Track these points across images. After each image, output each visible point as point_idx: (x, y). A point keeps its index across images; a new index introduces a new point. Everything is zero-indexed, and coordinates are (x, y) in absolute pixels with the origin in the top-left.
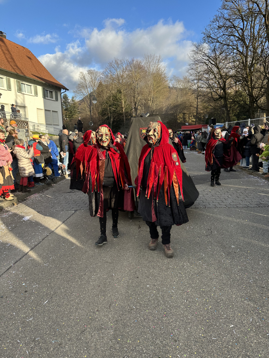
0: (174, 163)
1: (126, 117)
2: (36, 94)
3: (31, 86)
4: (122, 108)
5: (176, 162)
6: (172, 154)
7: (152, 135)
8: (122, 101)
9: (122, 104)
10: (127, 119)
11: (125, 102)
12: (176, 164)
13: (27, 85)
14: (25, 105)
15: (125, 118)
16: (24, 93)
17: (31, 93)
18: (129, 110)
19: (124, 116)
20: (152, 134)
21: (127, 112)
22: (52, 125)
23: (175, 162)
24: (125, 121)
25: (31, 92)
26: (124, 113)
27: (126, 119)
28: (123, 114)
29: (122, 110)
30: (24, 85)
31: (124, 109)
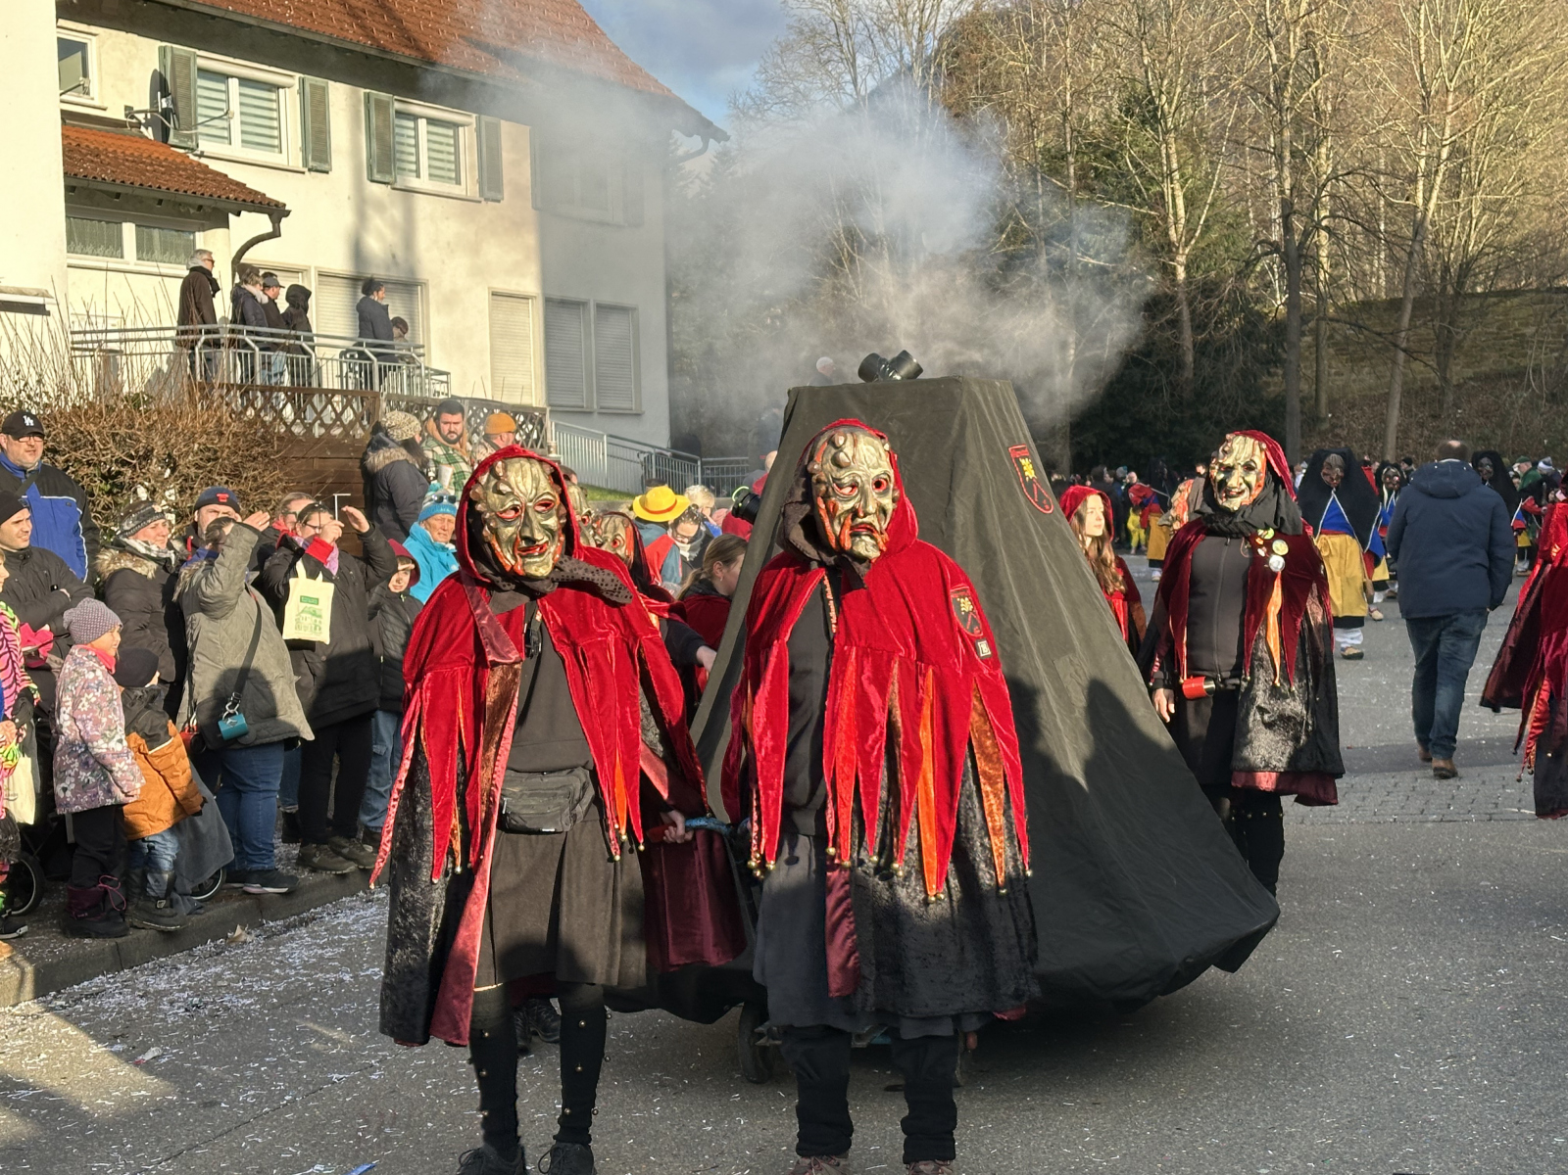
0: (971, 643)
1: (1199, 327)
2: (492, 183)
3: (455, 125)
4: (1168, 248)
5: (979, 639)
6: (951, 597)
8: (1166, 188)
9: (1165, 219)
10: (1207, 342)
11: (1191, 202)
12: (978, 651)
13: (431, 121)
14: (412, 270)
15: (1188, 339)
16: (414, 182)
17: (458, 182)
18: (1230, 267)
19: (1186, 316)
21: (1208, 289)
22: (591, 413)
23: (973, 639)
24: (1189, 358)
25: (458, 170)
26: (1181, 296)
27: (1201, 349)
28: (1172, 299)
29: (1169, 271)
30: (411, 124)
31: (1182, 259)
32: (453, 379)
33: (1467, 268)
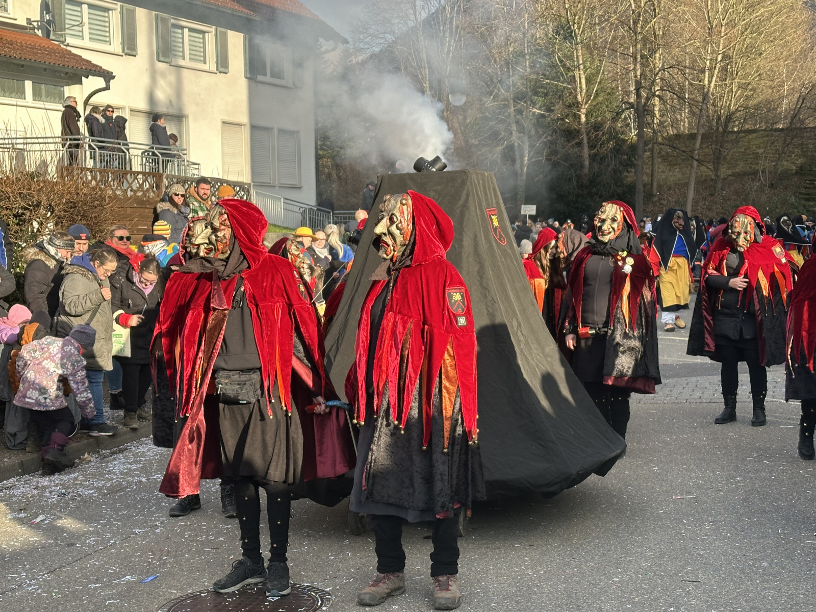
0: (453, 317)
1: (592, 147)
2: (223, 64)
3: (203, 32)
4: (577, 105)
5: (460, 316)
6: (447, 291)
7: (385, 234)
8: (576, 73)
9: (575, 90)
10: (596, 155)
11: (589, 81)
12: (457, 322)
13: (191, 30)
14: (180, 109)
15: (586, 152)
16: (181, 62)
17: (205, 63)
18: (608, 116)
19: (585, 141)
20: (385, 231)
21: (597, 127)
22: (275, 186)
23: (455, 316)
25: (205, 57)
26: (583, 130)
27: (593, 158)
28: (578, 131)
29: (577, 117)
30: (180, 31)
31: (584, 111)
32: (202, 167)
33: (729, 118)
